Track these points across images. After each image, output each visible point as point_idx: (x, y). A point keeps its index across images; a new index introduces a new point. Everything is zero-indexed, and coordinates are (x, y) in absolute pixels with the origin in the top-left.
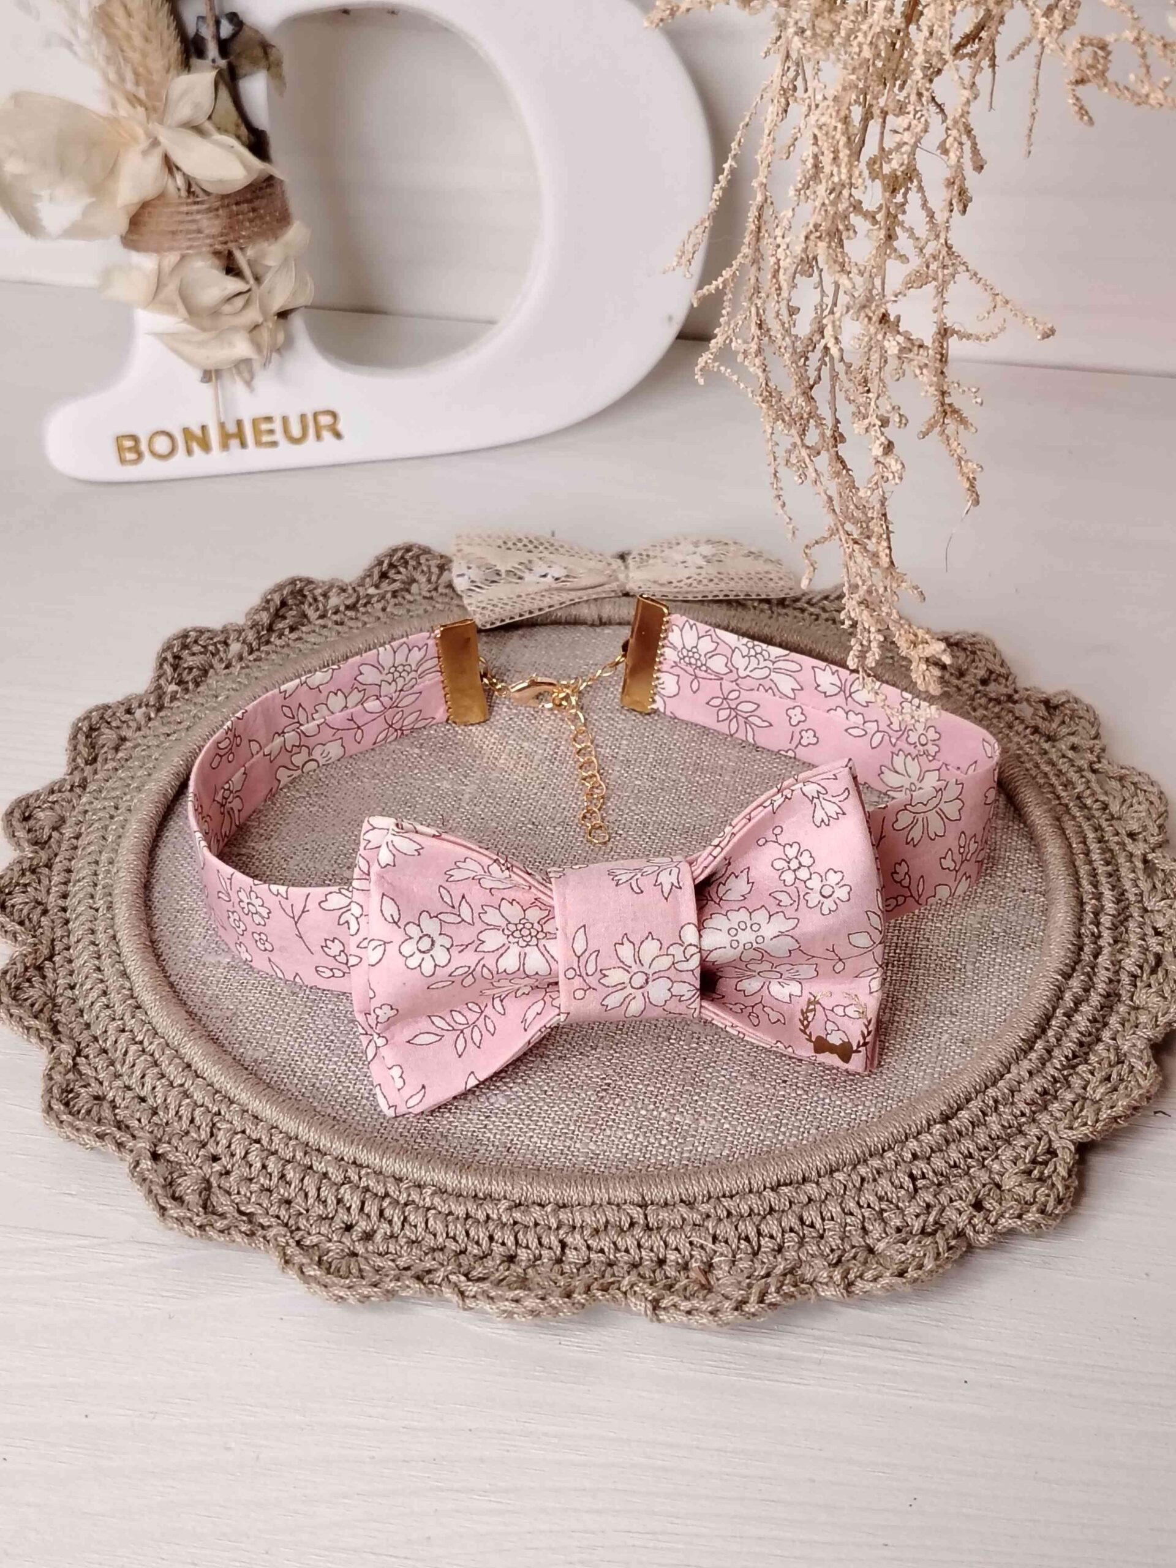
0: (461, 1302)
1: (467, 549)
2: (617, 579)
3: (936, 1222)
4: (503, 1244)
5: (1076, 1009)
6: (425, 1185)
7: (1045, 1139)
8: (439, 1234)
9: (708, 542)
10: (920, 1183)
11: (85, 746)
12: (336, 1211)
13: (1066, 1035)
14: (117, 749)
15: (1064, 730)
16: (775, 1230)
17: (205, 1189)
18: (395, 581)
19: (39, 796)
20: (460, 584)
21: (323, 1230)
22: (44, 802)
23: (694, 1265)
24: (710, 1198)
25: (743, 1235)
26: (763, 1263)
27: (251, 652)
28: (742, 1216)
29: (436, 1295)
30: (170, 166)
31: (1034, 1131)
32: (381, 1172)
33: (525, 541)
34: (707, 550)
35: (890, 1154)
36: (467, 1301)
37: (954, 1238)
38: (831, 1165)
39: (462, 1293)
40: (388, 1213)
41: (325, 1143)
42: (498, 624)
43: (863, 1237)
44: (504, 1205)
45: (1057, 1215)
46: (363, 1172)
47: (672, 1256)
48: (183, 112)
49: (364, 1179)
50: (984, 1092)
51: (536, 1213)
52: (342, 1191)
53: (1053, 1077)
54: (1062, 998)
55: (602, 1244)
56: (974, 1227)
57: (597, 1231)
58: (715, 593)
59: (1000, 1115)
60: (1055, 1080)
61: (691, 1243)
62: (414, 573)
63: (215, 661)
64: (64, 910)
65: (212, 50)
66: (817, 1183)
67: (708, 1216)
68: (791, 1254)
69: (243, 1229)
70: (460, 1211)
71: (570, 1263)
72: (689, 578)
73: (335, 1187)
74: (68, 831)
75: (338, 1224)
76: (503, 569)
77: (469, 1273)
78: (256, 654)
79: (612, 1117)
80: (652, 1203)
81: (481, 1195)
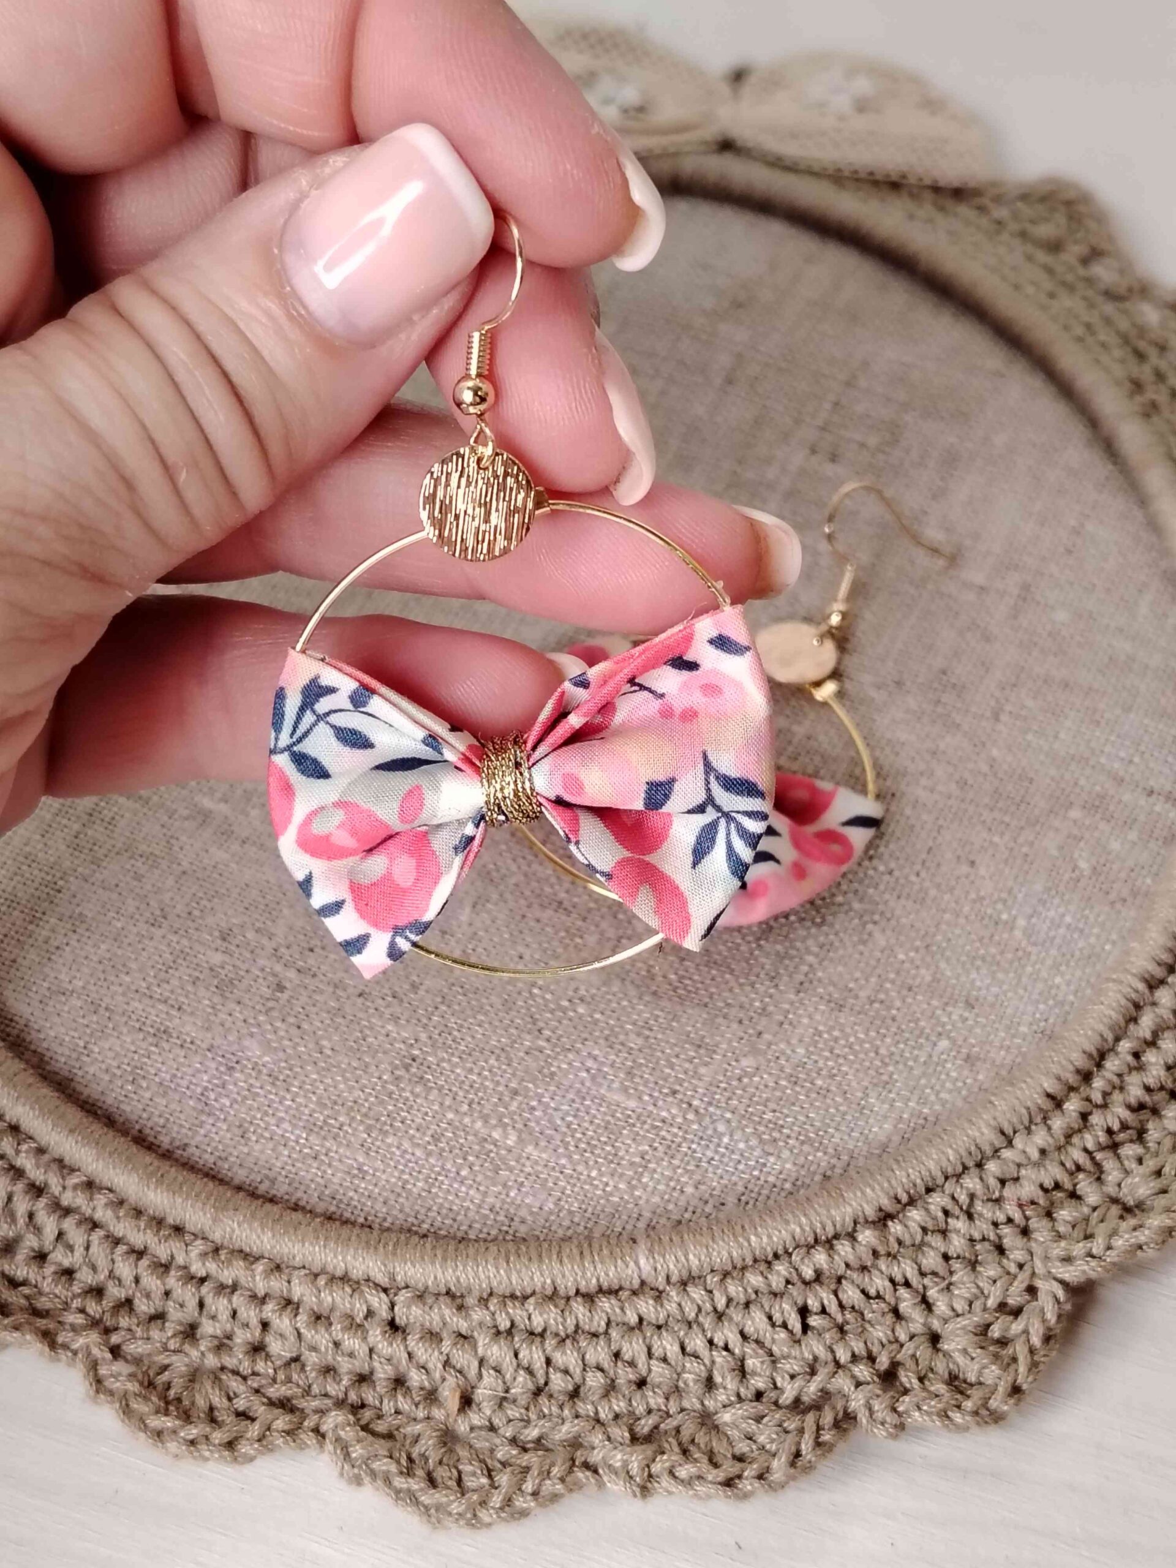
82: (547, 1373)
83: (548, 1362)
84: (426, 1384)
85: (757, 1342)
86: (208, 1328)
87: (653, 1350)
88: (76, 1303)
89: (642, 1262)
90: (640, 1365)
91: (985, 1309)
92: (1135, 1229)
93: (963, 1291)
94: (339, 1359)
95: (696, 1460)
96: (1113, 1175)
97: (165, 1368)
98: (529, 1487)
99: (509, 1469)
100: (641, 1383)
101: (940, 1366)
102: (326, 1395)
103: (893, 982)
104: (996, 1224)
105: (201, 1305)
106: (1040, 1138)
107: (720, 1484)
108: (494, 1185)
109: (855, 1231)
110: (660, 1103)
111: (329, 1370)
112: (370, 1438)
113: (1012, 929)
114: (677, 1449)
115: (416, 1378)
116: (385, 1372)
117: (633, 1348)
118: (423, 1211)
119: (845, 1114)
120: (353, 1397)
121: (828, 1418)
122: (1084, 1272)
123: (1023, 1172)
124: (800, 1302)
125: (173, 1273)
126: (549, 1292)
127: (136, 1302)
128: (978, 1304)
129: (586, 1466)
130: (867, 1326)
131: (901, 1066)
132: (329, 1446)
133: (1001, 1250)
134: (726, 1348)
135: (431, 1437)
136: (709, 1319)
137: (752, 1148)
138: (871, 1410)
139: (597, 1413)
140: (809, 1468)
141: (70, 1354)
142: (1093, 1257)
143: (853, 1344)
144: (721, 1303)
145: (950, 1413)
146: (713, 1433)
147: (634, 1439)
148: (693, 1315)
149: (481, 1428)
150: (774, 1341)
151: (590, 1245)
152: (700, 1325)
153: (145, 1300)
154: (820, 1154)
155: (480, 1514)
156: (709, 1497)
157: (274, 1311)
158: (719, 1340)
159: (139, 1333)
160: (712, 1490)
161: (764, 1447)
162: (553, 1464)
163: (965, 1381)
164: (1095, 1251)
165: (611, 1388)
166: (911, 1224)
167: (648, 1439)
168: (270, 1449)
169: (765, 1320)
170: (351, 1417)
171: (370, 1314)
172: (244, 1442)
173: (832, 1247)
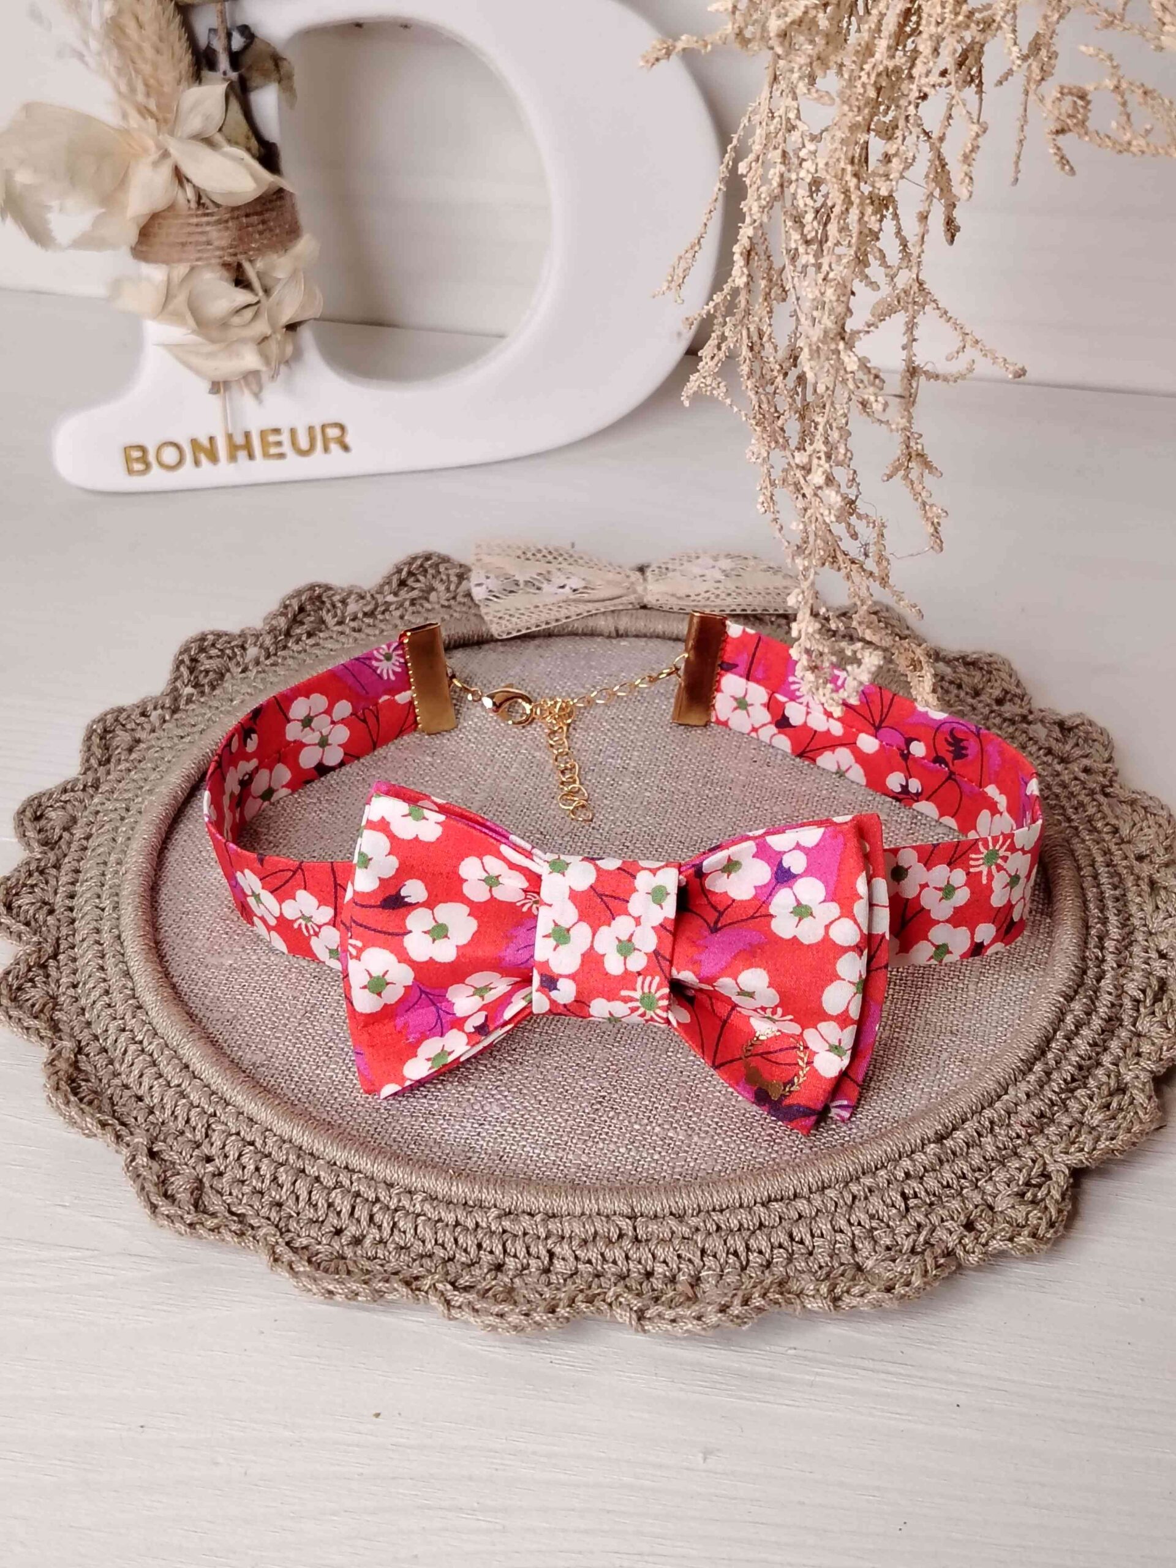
0: (446, 1312)
1: (486, 559)
2: (635, 592)
3: (927, 1242)
4: (491, 1252)
5: (1076, 1033)
6: (416, 1192)
7: (1040, 1161)
8: (427, 1241)
9: (728, 556)
10: (912, 1202)
11: (99, 747)
12: (327, 1215)
13: (1066, 1059)
14: (130, 750)
15: (1078, 752)
16: (764, 1246)
17: (197, 1188)
18: (414, 589)
19: (51, 795)
20: (479, 594)
21: (313, 1234)
22: (57, 801)
23: (682, 1278)
24: (700, 1211)
25: (732, 1250)
26: (751, 1277)
27: (268, 657)
28: (731, 1231)
29: (422, 1302)
30: (180, 177)
31: (1030, 1153)
32: (372, 1179)
33: (545, 552)
34: (726, 564)
35: (882, 1172)
36: (453, 1312)
37: (944, 1257)
38: (823, 1182)
39: (448, 1303)
40: (378, 1218)
41: (318, 1147)
42: (515, 634)
43: (853, 1256)
44: (494, 1212)
45: (1049, 1239)
46: (355, 1177)
47: (660, 1269)
48: (194, 123)
49: (355, 1184)
50: (980, 1113)
51: (526, 1221)
52: (333, 1195)
53: (1051, 1100)
54: (1063, 1021)
55: (590, 1254)
56: (965, 1248)
57: (585, 1241)
58: (733, 607)
59: (995, 1136)
60: (1053, 1104)
61: (679, 1256)
62: (433, 582)
63: (232, 665)
64: (71, 909)
65: (224, 62)
66: (809, 1200)
67: (697, 1230)
68: (779, 1270)
69: (233, 1228)
70: (450, 1218)
71: (557, 1273)
72: (707, 592)
73: (326, 1191)
74: (78, 832)
75: (327, 1228)
76: (521, 579)
77: (456, 1281)
78: (273, 658)
79: (606, 1130)
80: (642, 1215)
81: (471, 1203)
84: (667, 1273)
85: (878, 1219)
87: (814, 1232)
90: (807, 1242)
91: (1018, 1186)
104: (1011, 1139)
105: (504, 1250)
109: (924, 1146)
116: (638, 1270)
117: (800, 1232)
121: (938, 1251)
123: (1019, 1108)
124: (900, 1192)
128: (1013, 1184)
133: (1017, 1155)
134: (860, 1224)
136: (844, 1209)
138: (964, 1245)
143: (940, 1213)
144: (849, 1199)
150: (889, 1217)
157: (555, 1244)
166: (958, 1141)
169: (882, 1203)
171: (621, 1233)
173: (912, 1158)
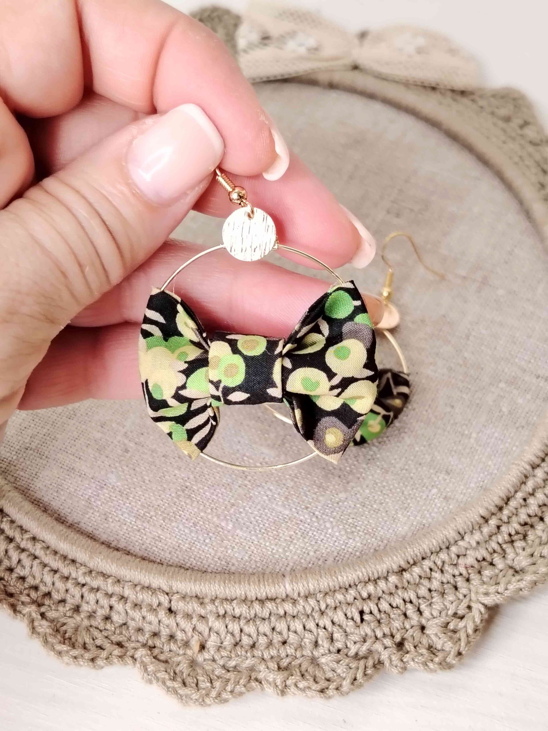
1: (255, 15)
2: (352, 54)
4: (74, 597)
5: (532, 495)
6: (38, 540)
9: (424, 35)
13: (517, 516)
16: (253, 632)
25: (230, 631)
28: (233, 617)
29: (17, 621)
34: (420, 41)
35: (352, 590)
38: (309, 592)
43: (312, 650)
44: (82, 569)
51: (101, 580)
53: (493, 548)
54: (525, 484)
59: (443, 573)
60: (495, 551)
61: (194, 629)
70: (54, 565)
82: (241, 636)
83: (241, 631)
84: (184, 638)
85: (339, 625)
86: (85, 608)
87: (291, 627)
88: (26, 592)
89: (287, 586)
90: (284, 634)
91: (447, 615)
92: (519, 581)
93: (437, 607)
94: (145, 625)
95: (308, 680)
96: (511, 555)
97: (64, 624)
98: (229, 688)
99: (221, 680)
100: (284, 643)
101: (425, 641)
102: (138, 641)
103: (412, 461)
104: (454, 576)
105: (82, 597)
106: (477, 536)
107: (318, 691)
108: (221, 547)
109: (387, 576)
110: (300, 512)
111: (140, 630)
112: (157, 662)
113: (470, 438)
114: (299, 674)
115: (180, 635)
116: (166, 632)
117: (281, 626)
118: (187, 558)
119: (386, 521)
120: (150, 643)
121: (370, 663)
122: (494, 600)
123: (468, 552)
124: (360, 608)
125: (70, 581)
126: (243, 598)
127: (53, 594)
128: (443, 614)
129: (256, 680)
130: (392, 621)
131: (414, 500)
132: (138, 665)
133: (456, 588)
134: (325, 628)
135: (185, 663)
136: (317, 614)
137: (342, 535)
138: (391, 660)
139: (263, 655)
140: (361, 686)
141: (22, 616)
142: (498, 593)
143: (384, 629)
144: (323, 607)
145: (428, 663)
146: (317, 667)
147: (279, 668)
148: (310, 612)
149: (208, 660)
150: (347, 625)
151: (263, 577)
152: (313, 616)
153: (56, 593)
154: (373, 539)
155: (205, 700)
156: (312, 697)
157: (115, 601)
158: (321, 624)
159: (53, 608)
160: (314, 693)
161: (339, 675)
162: (241, 678)
163: (436, 649)
164: (499, 591)
165: (270, 644)
166: (414, 574)
167: (286, 669)
168: (111, 663)
169: (344, 616)
170: (149, 652)
171: (159, 604)
172: (99, 659)
173: (376, 583)
